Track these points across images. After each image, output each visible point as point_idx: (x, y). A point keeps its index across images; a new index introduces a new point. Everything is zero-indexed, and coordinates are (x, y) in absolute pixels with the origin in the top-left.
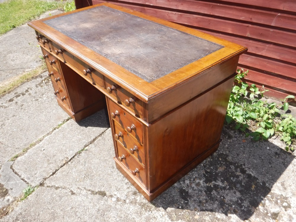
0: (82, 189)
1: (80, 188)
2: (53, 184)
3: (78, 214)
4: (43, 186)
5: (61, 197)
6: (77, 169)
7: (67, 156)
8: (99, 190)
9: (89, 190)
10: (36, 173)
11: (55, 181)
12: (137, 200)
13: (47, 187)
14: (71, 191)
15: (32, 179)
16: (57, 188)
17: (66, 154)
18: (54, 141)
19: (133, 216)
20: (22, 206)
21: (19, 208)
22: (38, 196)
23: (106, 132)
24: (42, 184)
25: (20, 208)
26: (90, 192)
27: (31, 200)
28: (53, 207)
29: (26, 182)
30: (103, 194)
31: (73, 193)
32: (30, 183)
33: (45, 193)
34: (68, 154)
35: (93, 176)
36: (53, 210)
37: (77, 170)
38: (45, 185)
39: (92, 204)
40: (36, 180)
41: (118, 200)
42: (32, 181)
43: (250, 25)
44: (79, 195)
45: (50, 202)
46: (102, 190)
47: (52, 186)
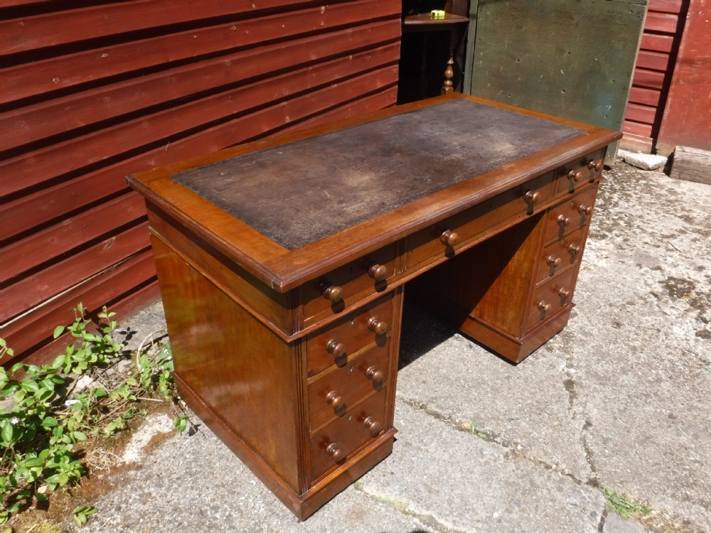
0: (572, 412)
1: (572, 416)
2: (583, 462)
3: (622, 408)
4: (596, 481)
5: (605, 441)
6: (530, 430)
7: (502, 456)
8: (564, 389)
9: (571, 402)
10: (572, 504)
11: (575, 461)
12: (560, 347)
13: (593, 469)
14: (585, 427)
15: (591, 508)
16: (590, 453)
17: (495, 461)
18: (457, 500)
19: (589, 347)
20: (659, 501)
21: (665, 505)
22: (622, 482)
23: (410, 400)
24: (594, 483)
25: (663, 503)
26: (574, 400)
27: (638, 490)
28: (631, 447)
29: (602, 519)
30: (569, 384)
31: (588, 424)
32: (602, 509)
33: (609, 469)
34: (496, 455)
35: (537, 402)
36: (637, 445)
37: (533, 429)
38: (592, 477)
39: (595, 394)
40: (589, 497)
41: (571, 366)
42: (596, 504)
43: (285, 103)
44: (587, 414)
45: (625, 455)
46: (561, 385)
47: (589, 462)
